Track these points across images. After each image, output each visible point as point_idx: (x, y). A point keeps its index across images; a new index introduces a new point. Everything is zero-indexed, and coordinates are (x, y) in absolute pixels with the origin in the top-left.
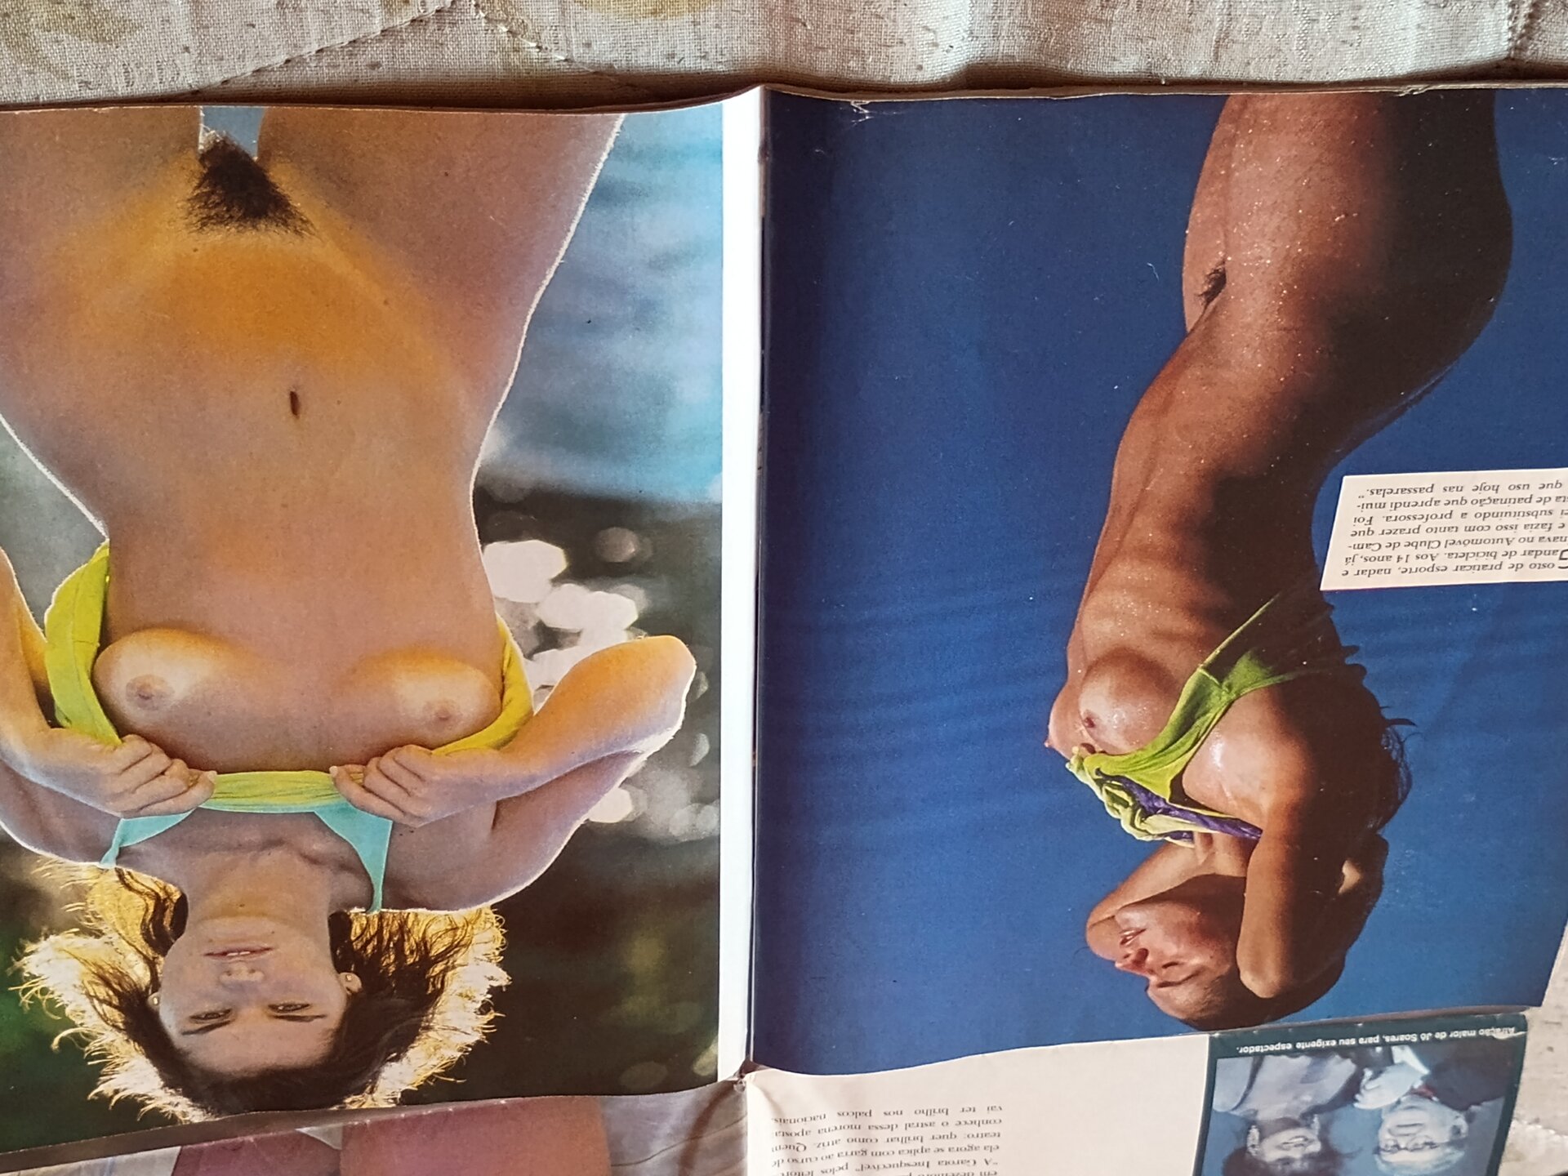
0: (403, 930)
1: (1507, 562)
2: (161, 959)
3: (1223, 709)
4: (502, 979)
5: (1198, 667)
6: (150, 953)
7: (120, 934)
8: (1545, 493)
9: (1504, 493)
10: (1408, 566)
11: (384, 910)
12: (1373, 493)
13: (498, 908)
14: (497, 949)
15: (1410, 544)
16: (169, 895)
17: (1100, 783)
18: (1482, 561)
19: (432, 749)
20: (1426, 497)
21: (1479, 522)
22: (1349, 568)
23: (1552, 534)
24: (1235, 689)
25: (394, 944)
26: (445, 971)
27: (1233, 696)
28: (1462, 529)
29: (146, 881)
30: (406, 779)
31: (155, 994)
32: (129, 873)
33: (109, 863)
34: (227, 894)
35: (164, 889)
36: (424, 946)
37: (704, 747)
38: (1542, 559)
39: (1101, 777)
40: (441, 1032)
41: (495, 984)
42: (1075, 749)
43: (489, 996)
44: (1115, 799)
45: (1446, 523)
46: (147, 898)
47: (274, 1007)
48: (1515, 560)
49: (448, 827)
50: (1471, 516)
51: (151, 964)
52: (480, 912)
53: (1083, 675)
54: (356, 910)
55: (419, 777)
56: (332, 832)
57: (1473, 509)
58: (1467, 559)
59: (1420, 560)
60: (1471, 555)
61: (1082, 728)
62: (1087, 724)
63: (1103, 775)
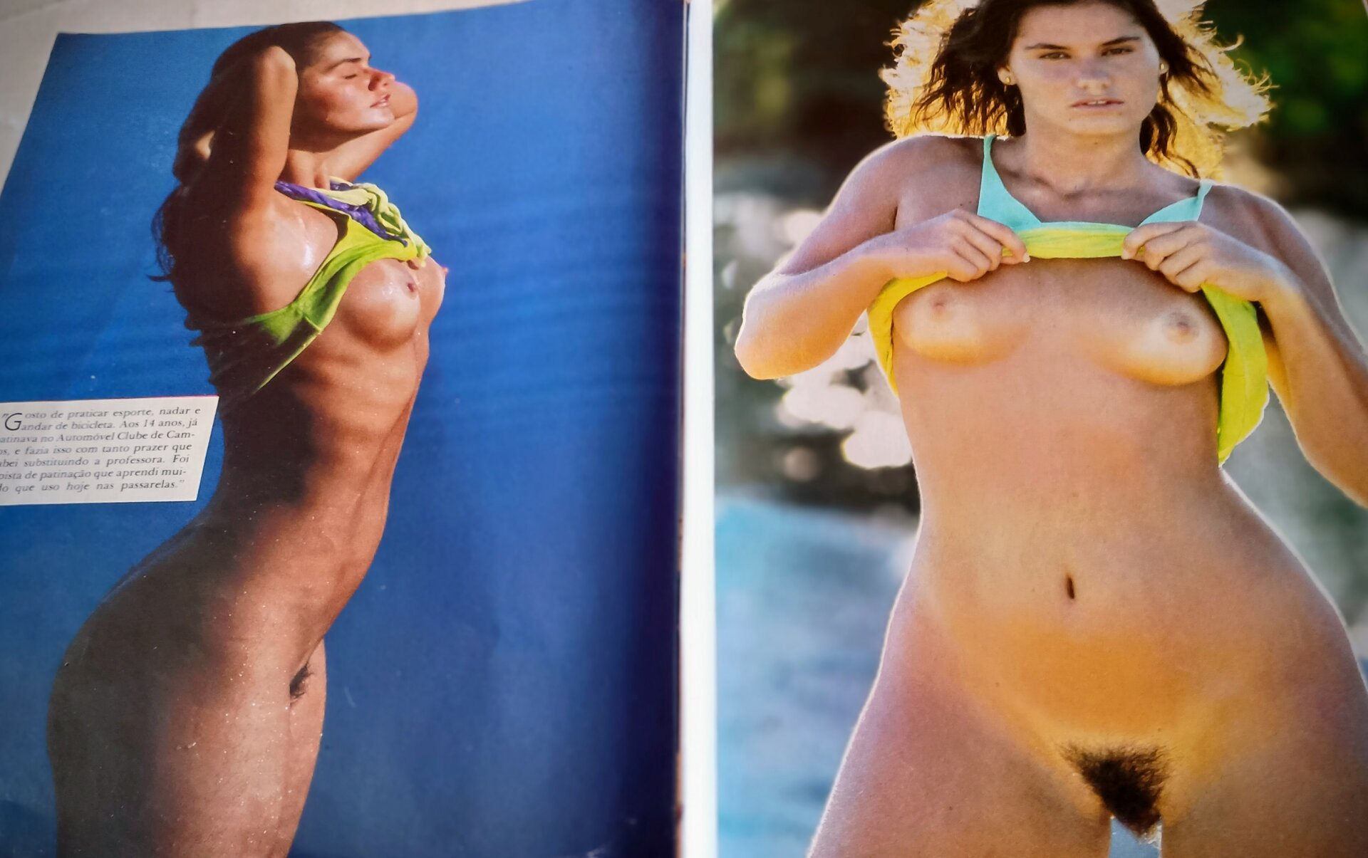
0: (966, 120)
1: (63, 420)
2: (1159, 101)
3: (302, 295)
4: (886, 74)
5: (322, 333)
6: (1169, 107)
7: (1194, 123)
8: (29, 483)
9: (63, 482)
10: (146, 417)
11: (981, 137)
12: (172, 484)
13: (890, 137)
14: (891, 101)
15: (143, 436)
16: (1156, 154)
17: (404, 235)
18: (84, 420)
19: (948, 279)
20: (129, 480)
21: (85, 456)
22: (194, 416)
23: (27, 444)
24: (292, 312)
25: (973, 108)
26: (932, 84)
27: (294, 305)
28: (100, 449)
29: (1174, 168)
30: (969, 251)
31: (1163, 72)
32: (1188, 174)
33: (1206, 185)
34: (1108, 154)
35: (1160, 160)
36: (949, 105)
37: (728, 275)
38: (35, 422)
39: (403, 239)
40: (934, 31)
41: (891, 70)
42: (423, 264)
43: (896, 60)
44: (392, 220)
45: (113, 456)
46: (1173, 153)
47: (1067, 56)
48: (58, 421)
49: (935, 208)
50: (91, 463)
51: (1167, 97)
52: (906, 133)
53: (416, 331)
54: (1005, 138)
55: (957, 253)
56: (1026, 204)
57: (91, 468)
58: (97, 422)
59: (135, 422)
60: (93, 426)
61: (417, 283)
62: (414, 287)
63: (401, 241)
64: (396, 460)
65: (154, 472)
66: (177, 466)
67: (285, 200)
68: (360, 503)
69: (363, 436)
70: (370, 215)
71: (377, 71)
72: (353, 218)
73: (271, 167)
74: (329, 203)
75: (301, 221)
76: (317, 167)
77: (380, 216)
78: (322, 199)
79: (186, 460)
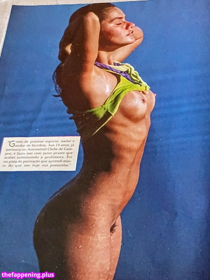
1: (29, 143)
3: (106, 102)
5: (114, 115)
8: (20, 164)
9: (31, 164)
10: (57, 143)
12: (67, 165)
15: (56, 149)
17: (140, 82)
18: (36, 144)
20: (53, 163)
21: (37, 155)
22: (73, 143)
23: (17, 151)
24: (103, 108)
27: (104, 106)
38: (20, 144)
39: (140, 84)
42: (147, 93)
44: (136, 77)
45: (47, 155)
48: (26, 144)
50: (40, 157)
53: (146, 115)
57: (39, 159)
58: (40, 144)
59: (53, 144)
60: (39, 146)
61: (146, 99)
62: (145, 100)
63: (140, 85)
64: (141, 158)
65: (61, 161)
66: (69, 159)
67: (98, 69)
68: (130, 172)
69: (130, 150)
70: (128, 75)
71: (128, 22)
72: (122, 76)
73: (92, 57)
74: (113, 70)
75: (104, 76)
76: (108, 58)
77: (131, 75)
78: (111, 68)
79: (71, 157)
